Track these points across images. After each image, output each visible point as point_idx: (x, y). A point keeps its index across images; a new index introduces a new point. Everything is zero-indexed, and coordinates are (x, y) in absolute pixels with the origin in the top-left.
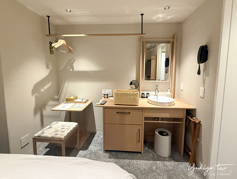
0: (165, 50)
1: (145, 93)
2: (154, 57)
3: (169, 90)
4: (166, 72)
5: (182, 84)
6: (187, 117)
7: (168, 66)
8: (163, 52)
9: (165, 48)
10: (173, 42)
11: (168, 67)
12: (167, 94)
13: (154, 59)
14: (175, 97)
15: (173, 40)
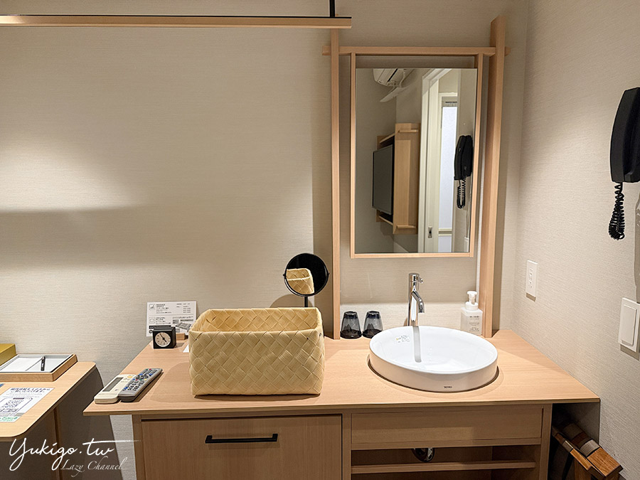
0: (456, 95)
1: (362, 311)
2: (408, 127)
3: (472, 294)
4: (461, 202)
5: (532, 268)
6: (559, 438)
7: (470, 175)
8: (447, 103)
9: (456, 86)
10: (491, 61)
11: (467, 178)
12: (462, 315)
13: (406, 136)
14: (501, 328)
15: (490, 52)
